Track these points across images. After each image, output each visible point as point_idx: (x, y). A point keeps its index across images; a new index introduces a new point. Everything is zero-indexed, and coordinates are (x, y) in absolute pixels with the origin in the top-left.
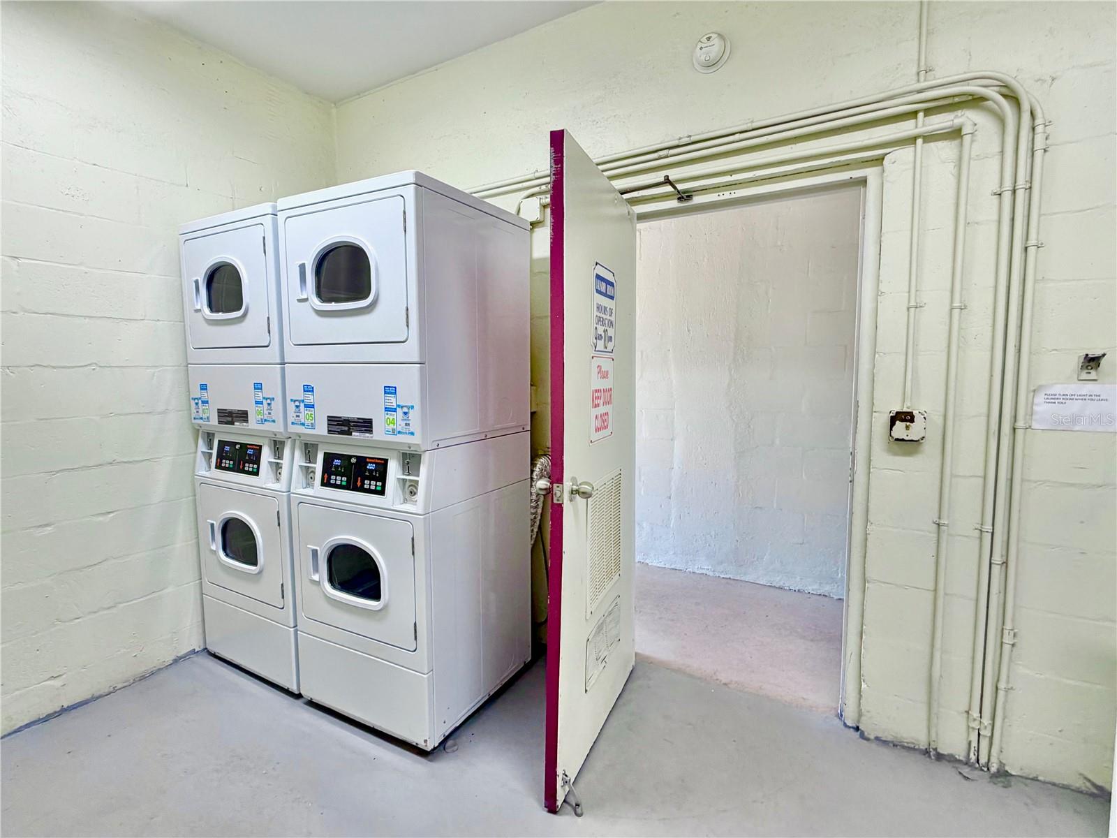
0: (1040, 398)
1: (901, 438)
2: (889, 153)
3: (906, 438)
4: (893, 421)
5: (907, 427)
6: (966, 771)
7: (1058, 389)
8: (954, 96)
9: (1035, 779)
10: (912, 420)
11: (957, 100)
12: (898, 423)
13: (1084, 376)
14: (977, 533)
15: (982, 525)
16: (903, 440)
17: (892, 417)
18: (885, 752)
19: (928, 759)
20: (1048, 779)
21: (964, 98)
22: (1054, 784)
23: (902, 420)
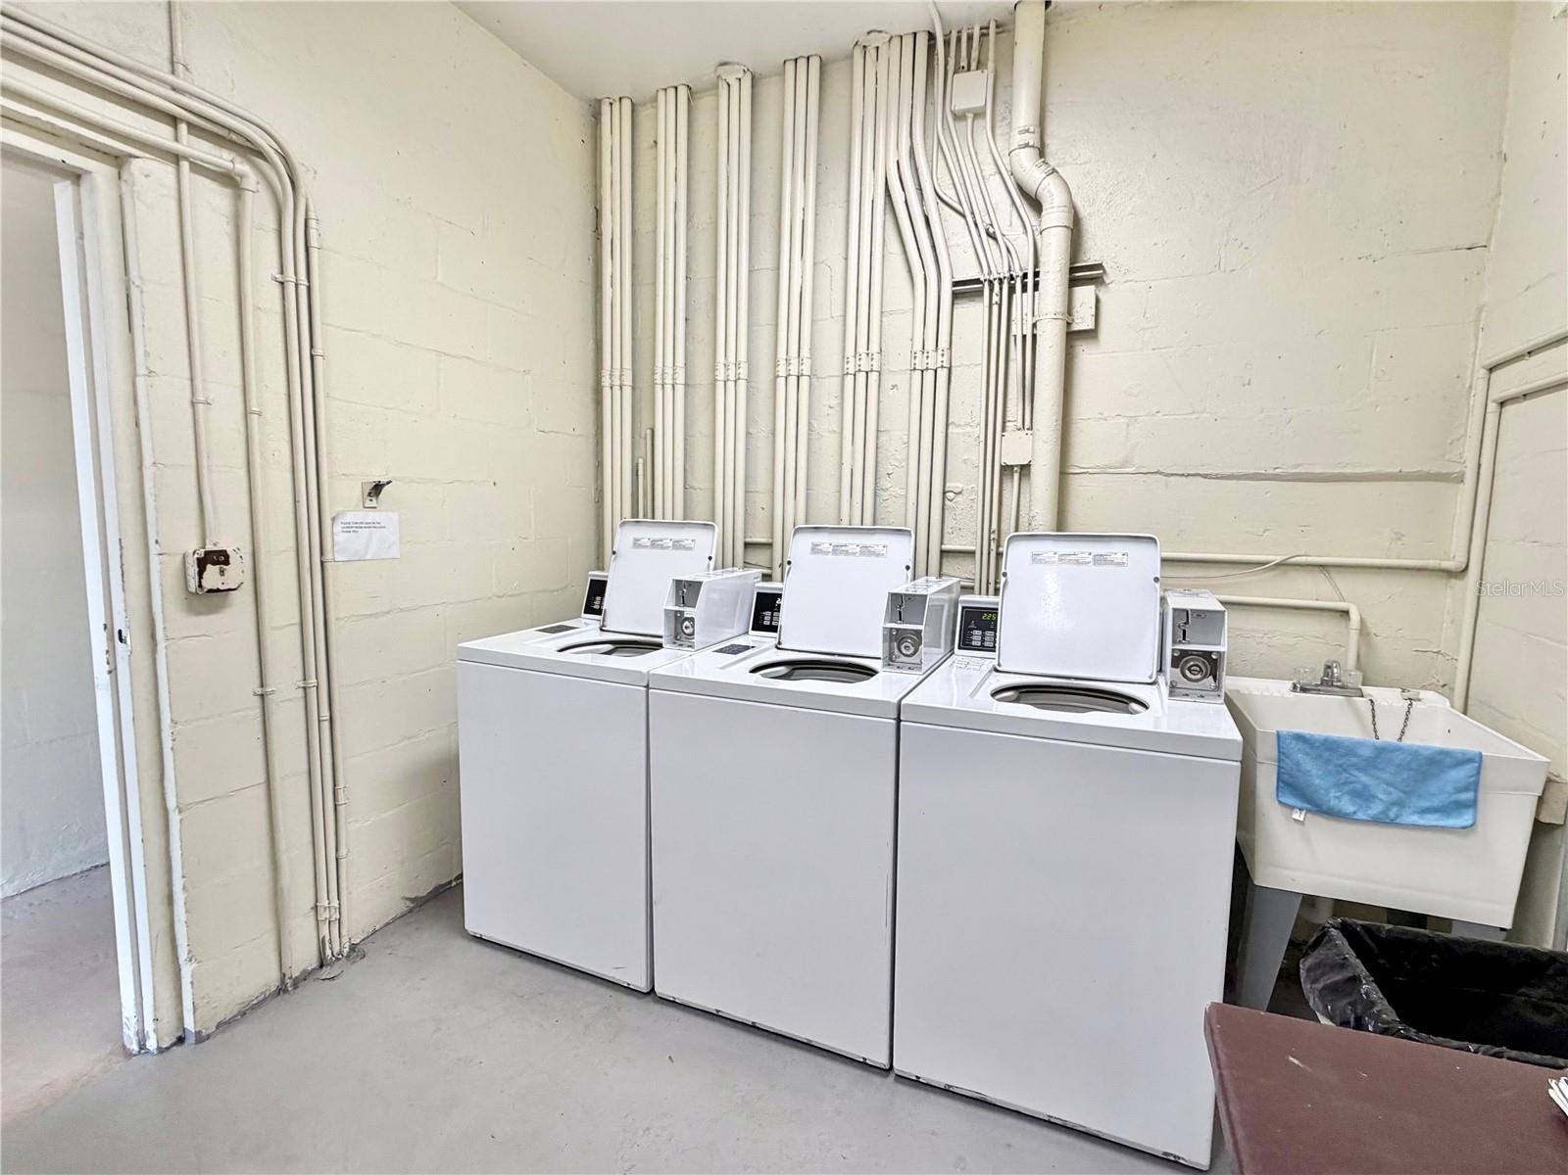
0: (338, 527)
1: (215, 588)
2: (137, 157)
3: (222, 588)
4: (202, 564)
5: (222, 572)
6: (326, 973)
7: (349, 518)
8: (230, 130)
9: (375, 932)
10: (227, 562)
11: (234, 137)
12: (209, 566)
13: (368, 504)
14: (300, 692)
15: (305, 680)
16: (218, 590)
17: (198, 559)
18: (240, 1030)
19: (287, 995)
20: (382, 924)
21: (240, 141)
22: (388, 924)
23: (214, 563)
